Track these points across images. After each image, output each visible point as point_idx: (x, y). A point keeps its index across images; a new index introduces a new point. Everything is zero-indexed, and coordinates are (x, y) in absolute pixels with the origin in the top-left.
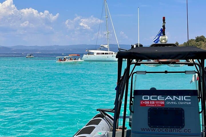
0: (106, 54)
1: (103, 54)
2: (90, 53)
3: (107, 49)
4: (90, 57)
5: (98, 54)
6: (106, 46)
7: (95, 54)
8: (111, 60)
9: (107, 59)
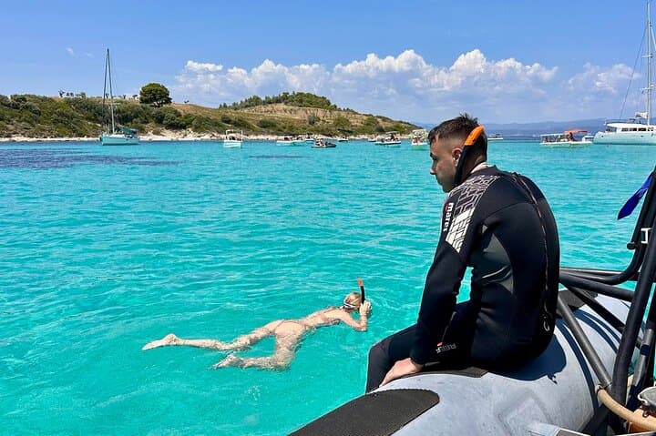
0: (640, 130)
1: (635, 130)
2: (609, 129)
3: (646, 120)
4: (608, 136)
5: (624, 130)
6: (644, 115)
7: (619, 131)
8: (649, 142)
9: (642, 140)
